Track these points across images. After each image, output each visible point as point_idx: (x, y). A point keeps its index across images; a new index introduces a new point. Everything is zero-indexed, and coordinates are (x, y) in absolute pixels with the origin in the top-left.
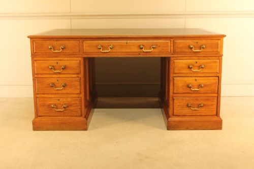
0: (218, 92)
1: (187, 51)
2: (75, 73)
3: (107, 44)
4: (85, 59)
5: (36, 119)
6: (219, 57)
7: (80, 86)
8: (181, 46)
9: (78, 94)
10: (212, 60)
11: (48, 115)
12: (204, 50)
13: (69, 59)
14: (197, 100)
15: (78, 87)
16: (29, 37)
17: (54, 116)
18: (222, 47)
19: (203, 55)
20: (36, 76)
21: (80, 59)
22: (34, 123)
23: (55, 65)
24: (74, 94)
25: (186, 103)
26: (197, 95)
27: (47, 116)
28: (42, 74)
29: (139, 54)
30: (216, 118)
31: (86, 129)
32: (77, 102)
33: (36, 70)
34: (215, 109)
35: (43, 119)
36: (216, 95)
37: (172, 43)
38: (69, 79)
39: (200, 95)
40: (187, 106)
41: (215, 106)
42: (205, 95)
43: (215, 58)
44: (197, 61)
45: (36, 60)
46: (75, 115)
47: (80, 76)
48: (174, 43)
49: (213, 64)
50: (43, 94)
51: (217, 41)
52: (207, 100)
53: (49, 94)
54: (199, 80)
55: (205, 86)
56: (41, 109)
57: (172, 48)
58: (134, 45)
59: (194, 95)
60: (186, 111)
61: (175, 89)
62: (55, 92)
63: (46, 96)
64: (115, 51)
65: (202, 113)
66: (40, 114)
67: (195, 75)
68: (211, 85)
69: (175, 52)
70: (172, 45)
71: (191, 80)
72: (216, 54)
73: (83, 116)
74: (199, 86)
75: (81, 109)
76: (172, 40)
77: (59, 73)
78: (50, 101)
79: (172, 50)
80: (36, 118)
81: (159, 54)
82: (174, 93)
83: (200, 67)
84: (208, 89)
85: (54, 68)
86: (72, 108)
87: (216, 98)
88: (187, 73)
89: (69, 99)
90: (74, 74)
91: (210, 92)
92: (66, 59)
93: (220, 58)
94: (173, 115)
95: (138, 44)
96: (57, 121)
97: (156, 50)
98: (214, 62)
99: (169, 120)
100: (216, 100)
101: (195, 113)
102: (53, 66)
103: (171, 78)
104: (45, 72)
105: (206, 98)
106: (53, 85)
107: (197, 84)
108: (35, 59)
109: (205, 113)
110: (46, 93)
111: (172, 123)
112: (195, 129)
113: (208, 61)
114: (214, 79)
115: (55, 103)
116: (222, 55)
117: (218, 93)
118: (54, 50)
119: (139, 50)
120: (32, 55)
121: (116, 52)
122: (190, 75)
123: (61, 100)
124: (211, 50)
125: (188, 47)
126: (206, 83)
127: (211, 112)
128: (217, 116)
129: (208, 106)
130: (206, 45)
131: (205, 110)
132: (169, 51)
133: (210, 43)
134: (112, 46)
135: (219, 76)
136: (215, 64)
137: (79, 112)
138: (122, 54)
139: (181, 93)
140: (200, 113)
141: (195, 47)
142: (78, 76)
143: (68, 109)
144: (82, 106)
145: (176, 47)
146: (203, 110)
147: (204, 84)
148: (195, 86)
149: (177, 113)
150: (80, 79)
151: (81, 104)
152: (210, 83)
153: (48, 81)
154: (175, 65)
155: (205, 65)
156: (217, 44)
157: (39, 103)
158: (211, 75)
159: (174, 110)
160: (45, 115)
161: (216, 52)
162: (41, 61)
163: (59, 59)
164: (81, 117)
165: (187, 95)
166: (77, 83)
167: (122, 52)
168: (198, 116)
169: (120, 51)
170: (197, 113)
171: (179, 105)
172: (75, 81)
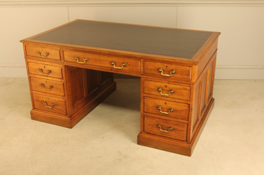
1: (156, 73)
2: (59, 77)
3: (82, 56)
4: (66, 66)
5: (34, 111)
6: (190, 84)
7: (64, 89)
8: (150, 67)
9: (63, 96)
10: (182, 87)
12: (174, 75)
15: (63, 90)
16: (21, 41)
17: (46, 111)
19: (173, 81)
20: (30, 75)
21: (61, 66)
22: (31, 114)
23: (43, 68)
24: (59, 96)
25: (156, 123)
27: (41, 110)
28: (34, 74)
29: (112, 70)
30: (185, 145)
33: (29, 70)
34: (185, 136)
35: (38, 112)
36: (186, 122)
37: (142, 63)
38: (55, 82)
39: (170, 119)
40: (157, 126)
42: (175, 120)
43: (186, 85)
44: (167, 84)
46: (62, 113)
47: (63, 80)
48: (144, 64)
49: (183, 91)
50: (37, 91)
51: (188, 68)
52: (178, 125)
53: (41, 92)
54: (168, 104)
55: (175, 111)
56: (36, 103)
57: (142, 68)
58: (106, 61)
59: (164, 118)
60: (156, 131)
61: (145, 108)
62: (45, 91)
63: (39, 93)
64: (90, 63)
65: (172, 136)
66: (36, 107)
67: (165, 98)
68: (181, 111)
69: (145, 74)
71: (161, 103)
72: (187, 81)
73: (68, 115)
74: (169, 110)
75: (66, 109)
76: (142, 60)
77: (47, 76)
78: (42, 98)
80: (33, 109)
81: (130, 73)
82: (144, 112)
83: (169, 92)
85: (42, 71)
87: (186, 125)
88: (157, 95)
90: (58, 78)
91: (181, 118)
92: (51, 64)
93: (192, 85)
94: (144, 131)
95: (109, 61)
96: (49, 116)
97: (126, 69)
98: (186, 89)
100: (186, 127)
101: (165, 135)
102: (41, 69)
103: (141, 97)
104: (36, 73)
105: (175, 123)
106: (43, 85)
108: (28, 61)
109: (175, 137)
110: (38, 90)
111: (141, 138)
112: (164, 150)
113: (179, 87)
114: (185, 106)
115: (45, 100)
117: (188, 120)
118: (41, 56)
120: (25, 57)
121: (91, 65)
122: (160, 98)
123: (50, 99)
124: (181, 77)
125: (157, 69)
126: (176, 108)
127: (181, 137)
128: (186, 143)
129: (178, 130)
130: (176, 71)
131: (174, 133)
132: (140, 71)
133: (180, 69)
134: (86, 59)
135: (190, 104)
136: (186, 91)
137: (65, 111)
138: (96, 67)
139: (151, 113)
140: (170, 135)
141: (165, 71)
142: (61, 81)
143: (56, 108)
144: (66, 107)
145: (145, 68)
146: (173, 133)
147: (174, 109)
148: (165, 109)
149: (148, 131)
150: (63, 84)
151: (66, 105)
152: (180, 109)
153: (39, 81)
154: (145, 86)
155: (175, 91)
156: (189, 72)
157: (34, 98)
158: (181, 101)
159: (145, 127)
160: (39, 108)
161: (187, 79)
162: (33, 63)
163: (45, 63)
164: (67, 116)
165: (158, 116)
166: (61, 87)
167: (96, 66)
168: (168, 139)
169: (94, 64)
170: (167, 135)
171: (149, 124)
172: (60, 85)
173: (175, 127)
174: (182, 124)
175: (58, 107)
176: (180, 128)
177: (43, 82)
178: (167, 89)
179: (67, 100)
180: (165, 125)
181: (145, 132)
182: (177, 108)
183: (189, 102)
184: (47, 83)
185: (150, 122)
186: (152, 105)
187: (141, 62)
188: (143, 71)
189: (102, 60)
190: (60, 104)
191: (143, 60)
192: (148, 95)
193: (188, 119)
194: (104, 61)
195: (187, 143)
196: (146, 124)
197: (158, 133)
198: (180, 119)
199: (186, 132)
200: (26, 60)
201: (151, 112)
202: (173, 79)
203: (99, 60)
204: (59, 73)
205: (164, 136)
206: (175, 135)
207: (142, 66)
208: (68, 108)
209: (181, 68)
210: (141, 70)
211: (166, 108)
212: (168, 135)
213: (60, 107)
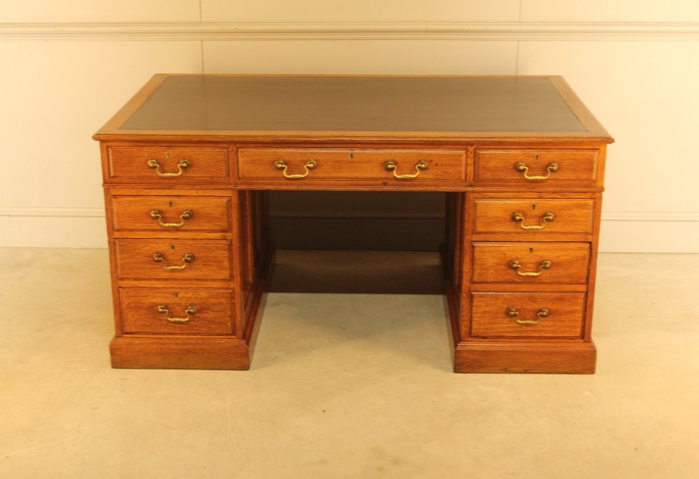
0: (588, 280)
1: (509, 177)
2: (217, 228)
3: (299, 158)
4: (241, 193)
5: (120, 340)
6: (594, 192)
7: (231, 260)
8: (492, 164)
9: (224, 280)
10: (575, 202)
11: (148, 330)
12: (555, 176)
13: (201, 193)
14: (533, 299)
15: (226, 264)
16: (96, 138)
17: (163, 334)
18: (602, 168)
19: (552, 189)
20: (117, 235)
21: (229, 193)
22: (114, 351)
23: (165, 207)
24: (213, 280)
25: (505, 306)
26: (534, 287)
27: (147, 333)
28: (131, 230)
29: (385, 184)
30: (580, 346)
31: (245, 367)
32: (224, 301)
33: (115, 219)
34: (579, 324)
35: (137, 341)
36: (583, 288)
37: (472, 155)
38: (201, 244)
39: (541, 287)
40: (507, 313)
41: (579, 316)
42: (555, 287)
43: (583, 196)
44: (535, 201)
45: (115, 197)
46: (219, 331)
47: (229, 235)
48: (476, 156)
49: (577, 212)
50: (136, 279)
51: (589, 153)
52: (560, 299)
53: (150, 279)
54: (538, 250)
55: (554, 265)
56: (130, 316)
57: (470, 168)
58: (369, 162)
59: (525, 287)
60: (504, 326)
61: (477, 272)
62: (166, 275)
63: (143, 284)
64: (321, 175)
65: (546, 332)
66: (128, 329)
67: (530, 238)
68: (570, 263)
69: (477, 180)
70: (470, 161)
71: (516, 250)
72: (586, 186)
73: (240, 333)
74: (540, 265)
75: (233, 317)
76: (471, 149)
77: (177, 229)
78: (154, 297)
79: (471, 175)
80: (117, 337)
81: (435, 185)
82: (472, 282)
83: (543, 218)
84: (561, 272)
85: (162, 215)
86: (210, 315)
87: (583, 295)
88: (508, 233)
89: (203, 294)
90: (214, 231)
91: (568, 280)
92: (194, 193)
93: (598, 194)
94: (470, 334)
95: (382, 159)
96: (174, 347)
97: (429, 175)
98: (580, 206)
99: (459, 348)
100: (581, 301)
101: (527, 332)
102: (160, 212)
103: (466, 245)
104: (139, 226)
105: (555, 295)
106: (162, 259)
107: (533, 260)
108: (114, 192)
109: (553, 332)
110: (142, 276)
111: (465, 355)
112: (526, 372)
113: (564, 202)
114: (580, 249)
115: (165, 301)
116: (602, 190)
117: (587, 283)
118: (163, 172)
119: (384, 174)
120: (105, 183)
121: (324, 179)
122: (517, 238)
123: (181, 295)
124: (573, 177)
125: (512, 167)
126: (558, 257)
127: (568, 329)
128: (582, 341)
129: (561, 314)
130: (559, 164)
131: (551, 324)
132: (463, 178)
133: (571, 159)
134: (311, 163)
135: (593, 242)
136: (584, 211)
137: (229, 324)
138: (339, 183)
139: (492, 283)
140: (540, 331)
141: (532, 168)
142: (224, 236)
143: (199, 318)
144: (234, 310)
145: (481, 167)
146: (547, 323)
147: (551, 261)
148: (529, 265)
149: (481, 331)
150: (231, 245)
151: (233, 304)
152: (568, 258)
153: (147, 248)
154: (478, 213)
155: (557, 214)
156: (591, 162)
157: (125, 301)
158: (571, 238)
159: (473, 322)
160: (140, 330)
161: (586, 180)
162: (130, 199)
163: (175, 192)
164: (234, 337)
165: (508, 286)
166: (223, 255)
167: (339, 178)
168: (534, 340)
169: (334, 175)
170: (531, 331)
171: (485, 312)
172: (217, 248)
173: (554, 307)
174: (570, 295)
175: (205, 315)
176: (566, 307)
177: (163, 247)
178: (535, 212)
179: (238, 290)
180: (529, 307)
181: (472, 335)
182: (561, 258)
183: (590, 238)
184: (176, 249)
185: (487, 306)
186: (496, 261)
187: (469, 153)
188: (474, 176)
189: (360, 162)
190: (214, 305)
191: (474, 147)
192: (484, 235)
193: (588, 279)
194: (363, 162)
195: (585, 342)
196: (476, 313)
197: (507, 332)
198: (567, 284)
199: (580, 315)
200: (107, 191)
201: (492, 280)
202: (551, 186)
203: (349, 162)
204: (217, 216)
205: (525, 335)
206: (552, 329)
207: (470, 164)
208: (238, 312)
209: (571, 157)
210: (469, 174)
211: (531, 263)
212: (535, 331)
213: (212, 313)
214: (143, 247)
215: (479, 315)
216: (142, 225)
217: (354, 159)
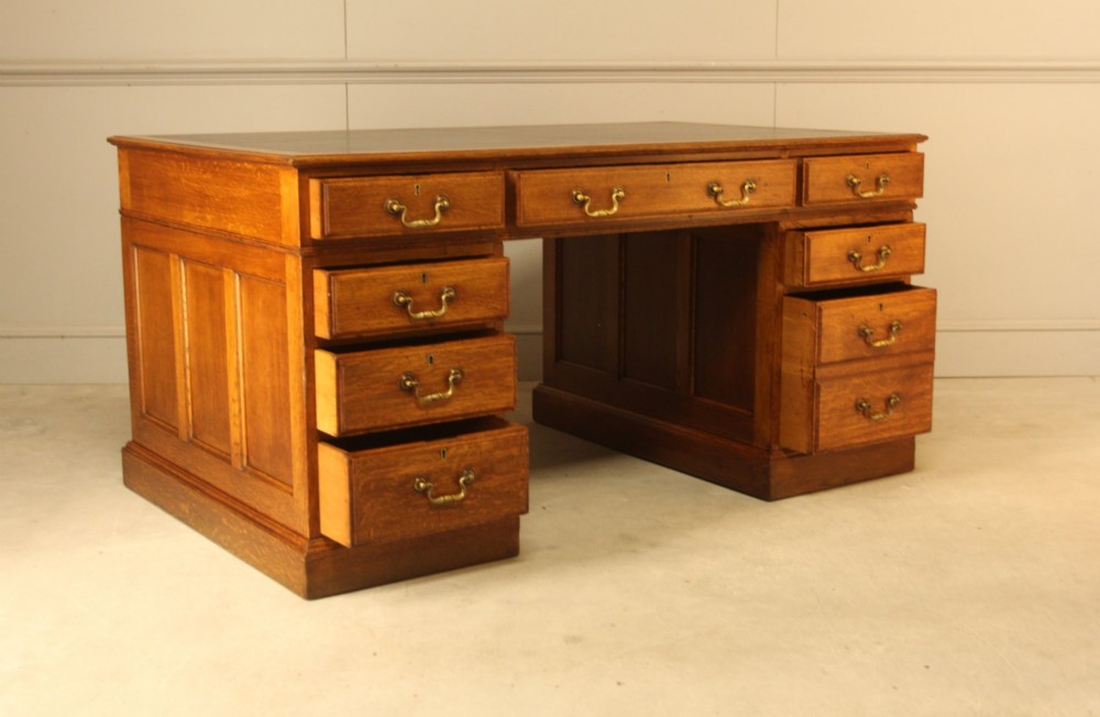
1: (841, 196)
3: (603, 185)
14: (882, 382)
23: (417, 284)
25: (853, 397)
26: (884, 364)
38: (473, 348)
40: (858, 406)
49: (911, 242)
52: (910, 378)
58: (689, 185)
59: (874, 365)
61: (825, 347)
62: (418, 414)
64: (630, 211)
65: (897, 428)
78: (407, 465)
82: (818, 365)
84: (910, 335)
85: (413, 302)
86: (494, 483)
88: (843, 280)
89: (484, 444)
95: (706, 181)
97: (757, 200)
102: (411, 294)
104: (372, 323)
107: (883, 323)
109: (903, 427)
110: (380, 421)
115: (425, 468)
118: (411, 220)
119: (710, 203)
121: (634, 215)
124: (902, 192)
125: (843, 182)
127: (918, 420)
129: (911, 399)
133: (900, 166)
134: (620, 190)
139: (840, 363)
140: (890, 429)
143: (480, 491)
145: (810, 184)
149: (828, 441)
153: (391, 367)
154: (813, 255)
159: (821, 429)
162: (360, 274)
165: (857, 367)
167: (652, 214)
169: (646, 208)
171: (833, 410)
172: (497, 352)
173: (902, 390)
174: (919, 370)
175: (487, 484)
176: (916, 389)
177: (417, 363)
178: (871, 247)
180: (880, 394)
181: (819, 449)
184: (435, 362)
185: (834, 400)
186: (843, 327)
189: (679, 186)
190: (500, 461)
194: (682, 187)
196: (823, 414)
197: (857, 437)
198: (916, 352)
200: (306, 259)
201: (840, 358)
203: (665, 188)
204: (492, 292)
205: (875, 437)
211: (882, 327)
212: (885, 430)
213: (496, 478)
214: (384, 366)
215: (826, 416)
216: (378, 321)
217: (672, 182)
